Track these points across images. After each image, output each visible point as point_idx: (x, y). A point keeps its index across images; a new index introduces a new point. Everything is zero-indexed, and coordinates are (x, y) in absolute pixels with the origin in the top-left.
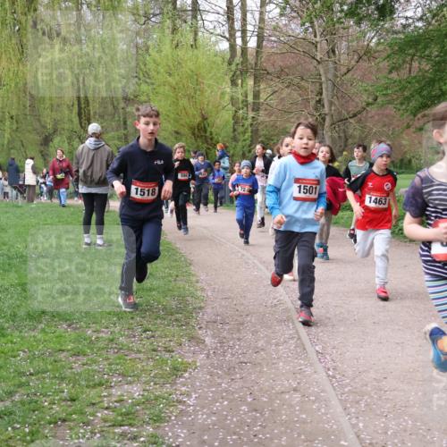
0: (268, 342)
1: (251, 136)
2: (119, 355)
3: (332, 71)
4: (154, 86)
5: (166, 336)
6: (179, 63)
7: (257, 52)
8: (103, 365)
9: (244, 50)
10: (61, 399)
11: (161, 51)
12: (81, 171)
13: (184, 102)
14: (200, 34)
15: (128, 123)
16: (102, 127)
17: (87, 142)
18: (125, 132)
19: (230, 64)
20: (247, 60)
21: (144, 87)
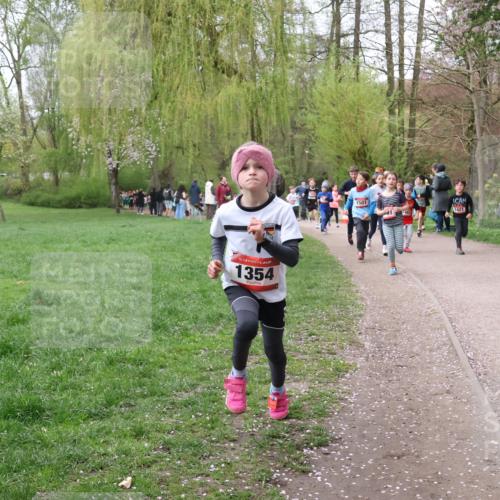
1: (407, 160)
3: (484, 100)
4: (320, 116)
5: (329, 340)
6: (342, 96)
7: (414, 83)
9: (401, 82)
11: (326, 85)
13: (345, 130)
14: (361, 69)
15: (295, 149)
18: (293, 157)
19: (388, 95)
20: (404, 91)
21: (310, 117)
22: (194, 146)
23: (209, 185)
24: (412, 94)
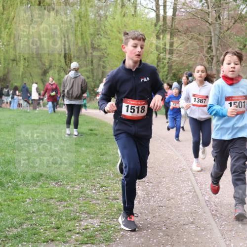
0: (176, 194)
1: (168, 69)
2: (86, 201)
3: (218, 29)
4: (110, 40)
5: (114, 190)
6: (125, 26)
7: (173, 18)
8: (77, 207)
9: (165, 18)
10: (51, 228)
11: (114, 19)
12: (66, 91)
14: (138, 8)
15: (94, 62)
16: (79, 64)
17: (70, 73)
18: (92, 67)
19: (156, 25)
20: (166, 23)
21: (104, 40)
22: (25, 59)
23: (34, 86)
24: (172, 26)
